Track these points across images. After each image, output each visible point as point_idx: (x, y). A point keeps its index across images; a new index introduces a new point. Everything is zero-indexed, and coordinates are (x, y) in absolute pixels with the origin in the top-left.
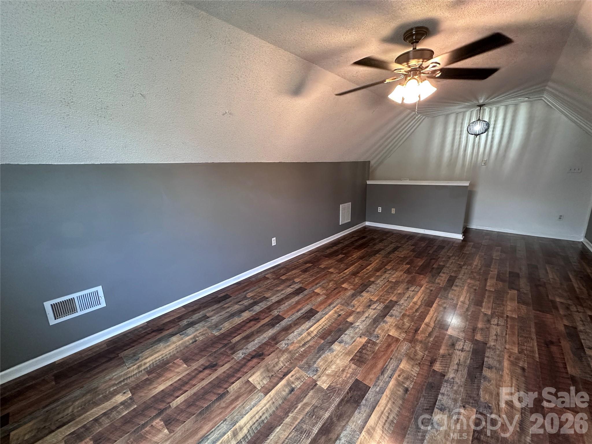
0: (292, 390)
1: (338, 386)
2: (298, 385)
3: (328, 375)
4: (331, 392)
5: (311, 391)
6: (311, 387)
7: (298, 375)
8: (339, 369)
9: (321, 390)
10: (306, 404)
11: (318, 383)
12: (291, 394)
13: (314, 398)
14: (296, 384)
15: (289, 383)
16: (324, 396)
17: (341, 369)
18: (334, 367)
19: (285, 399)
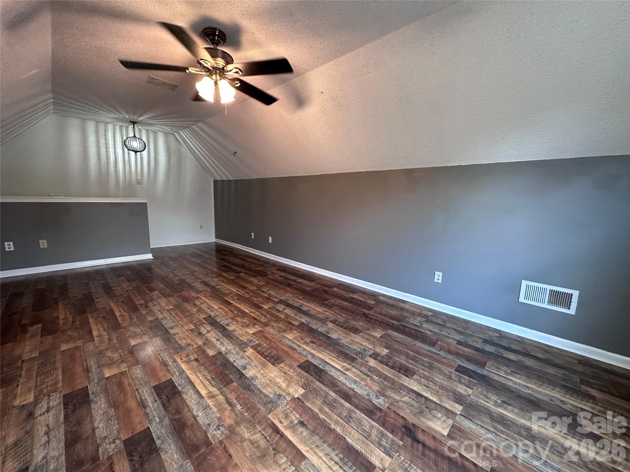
0: (302, 423)
1: (303, 380)
2: (295, 417)
3: (288, 386)
4: (309, 387)
5: (306, 404)
6: (301, 403)
7: (281, 416)
8: (283, 376)
9: (305, 395)
10: (321, 410)
11: (296, 396)
12: (307, 424)
13: (314, 402)
14: (294, 419)
15: (292, 427)
16: (313, 394)
17: (282, 374)
18: (278, 380)
19: (313, 432)
